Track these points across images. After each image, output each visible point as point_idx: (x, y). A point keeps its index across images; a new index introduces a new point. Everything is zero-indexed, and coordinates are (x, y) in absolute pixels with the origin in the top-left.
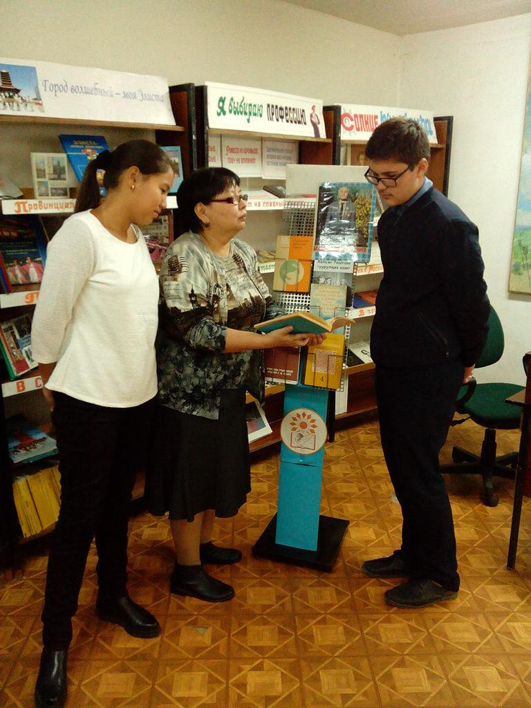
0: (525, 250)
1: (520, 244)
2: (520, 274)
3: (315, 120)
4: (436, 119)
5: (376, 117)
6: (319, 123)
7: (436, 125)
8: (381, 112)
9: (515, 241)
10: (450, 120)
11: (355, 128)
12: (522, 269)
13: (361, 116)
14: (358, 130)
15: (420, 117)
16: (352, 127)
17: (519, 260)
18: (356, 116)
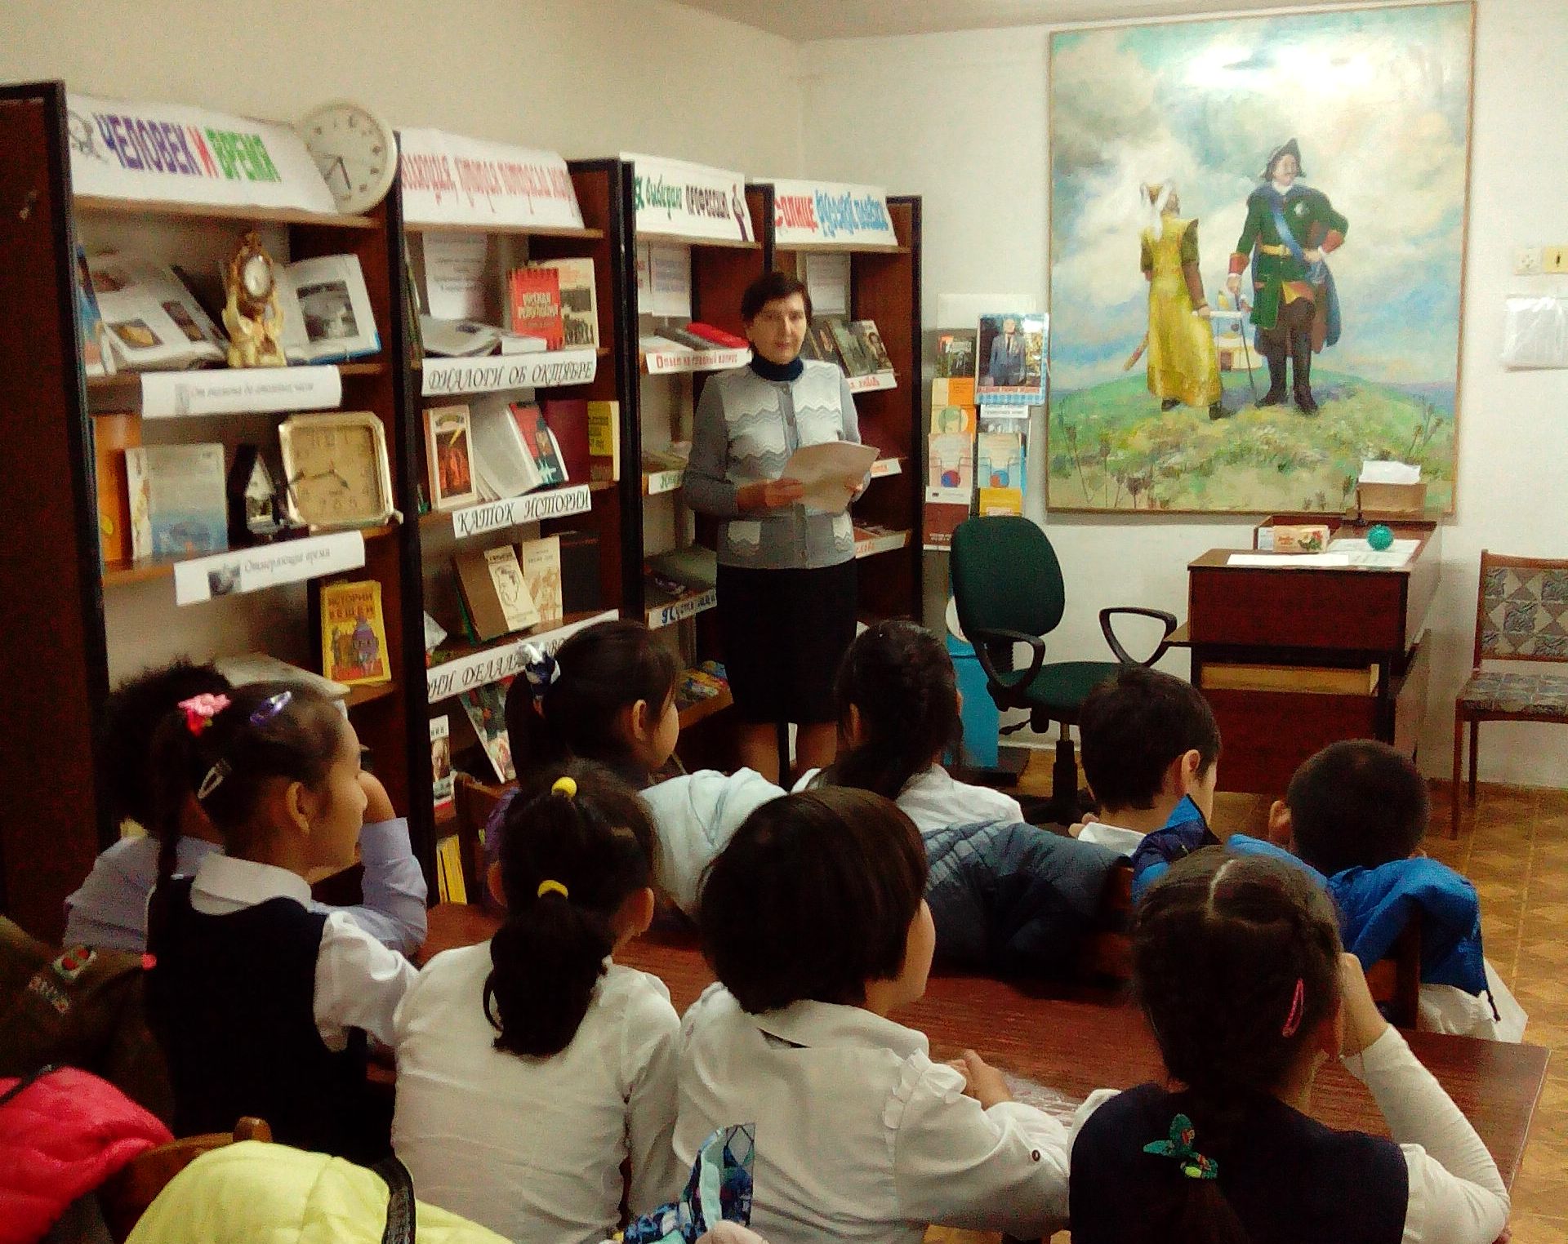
0: (1071, 432)
1: (1061, 421)
2: (1067, 476)
3: (739, 211)
4: (890, 200)
5: (810, 201)
6: (743, 215)
7: (891, 211)
8: (817, 192)
9: (1052, 415)
10: (915, 203)
11: (784, 221)
12: (1068, 466)
13: (790, 200)
14: (789, 224)
15: (869, 198)
16: (781, 219)
17: (1061, 451)
18: (783, 200)
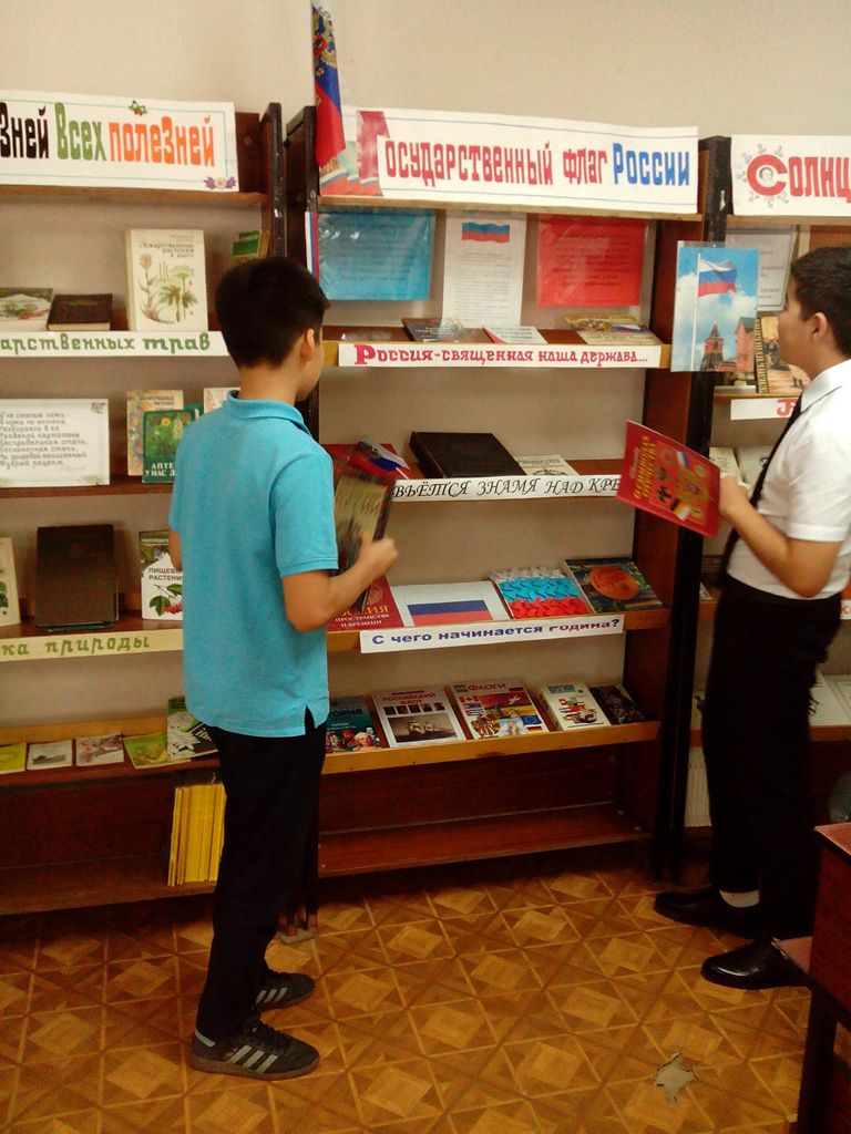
11: (787, 189)
13: (811, 161)
14: (797, 192)
16: (780, 186)
18: (795, 161)
